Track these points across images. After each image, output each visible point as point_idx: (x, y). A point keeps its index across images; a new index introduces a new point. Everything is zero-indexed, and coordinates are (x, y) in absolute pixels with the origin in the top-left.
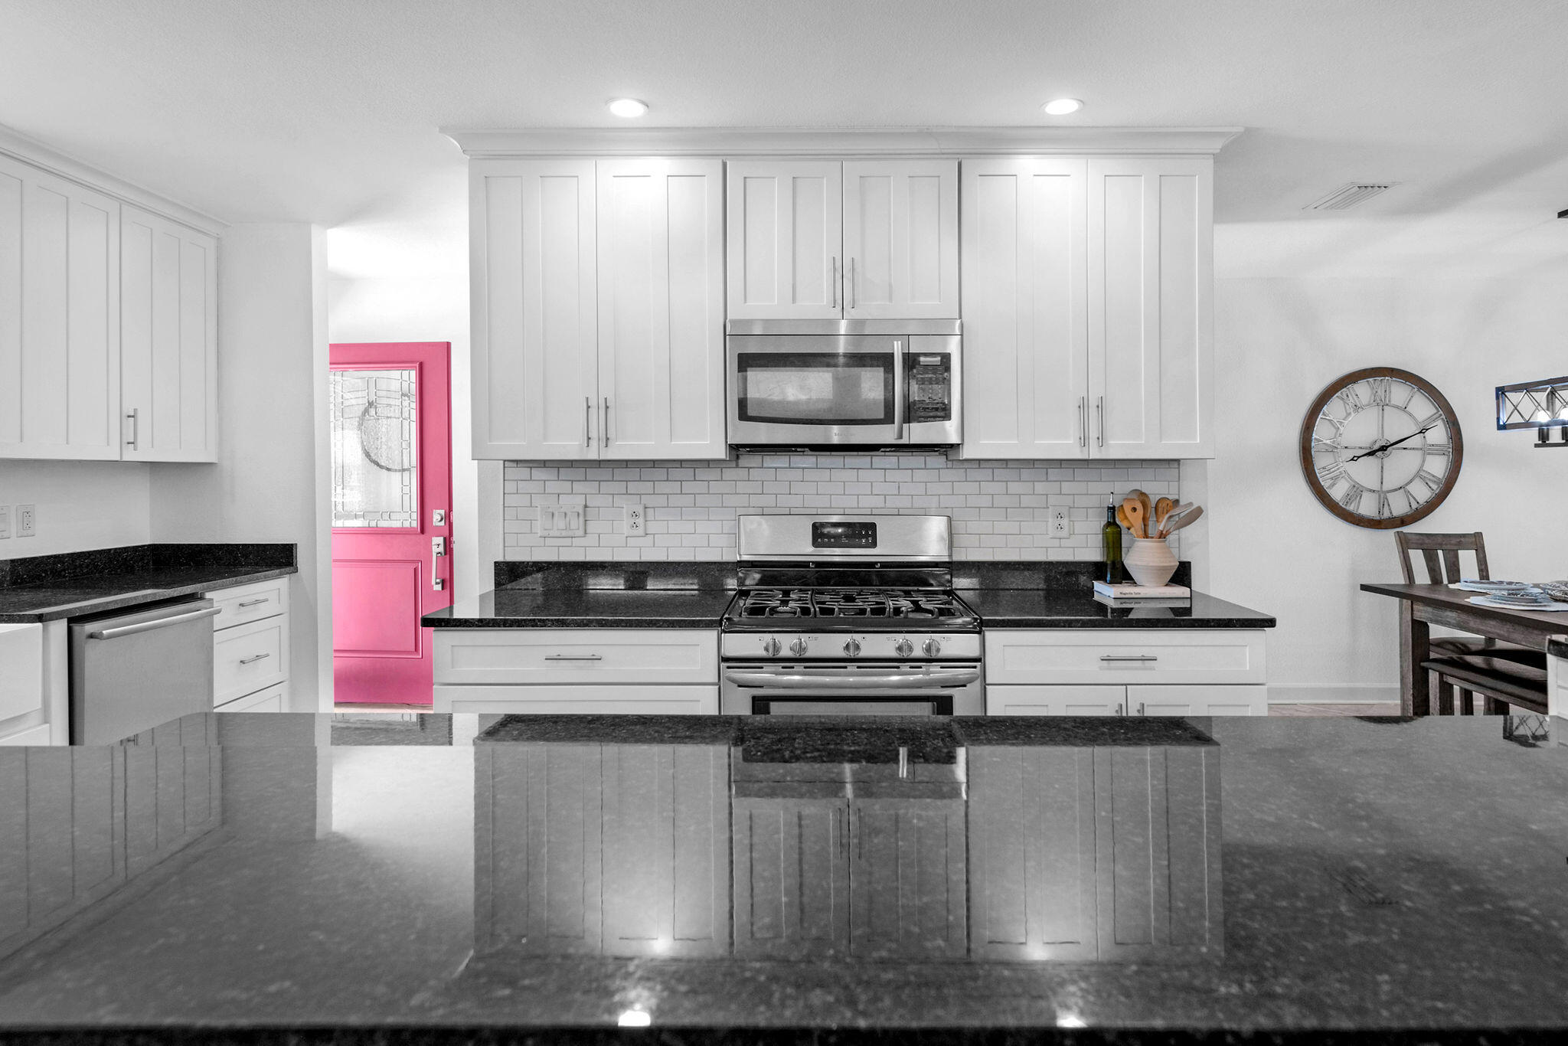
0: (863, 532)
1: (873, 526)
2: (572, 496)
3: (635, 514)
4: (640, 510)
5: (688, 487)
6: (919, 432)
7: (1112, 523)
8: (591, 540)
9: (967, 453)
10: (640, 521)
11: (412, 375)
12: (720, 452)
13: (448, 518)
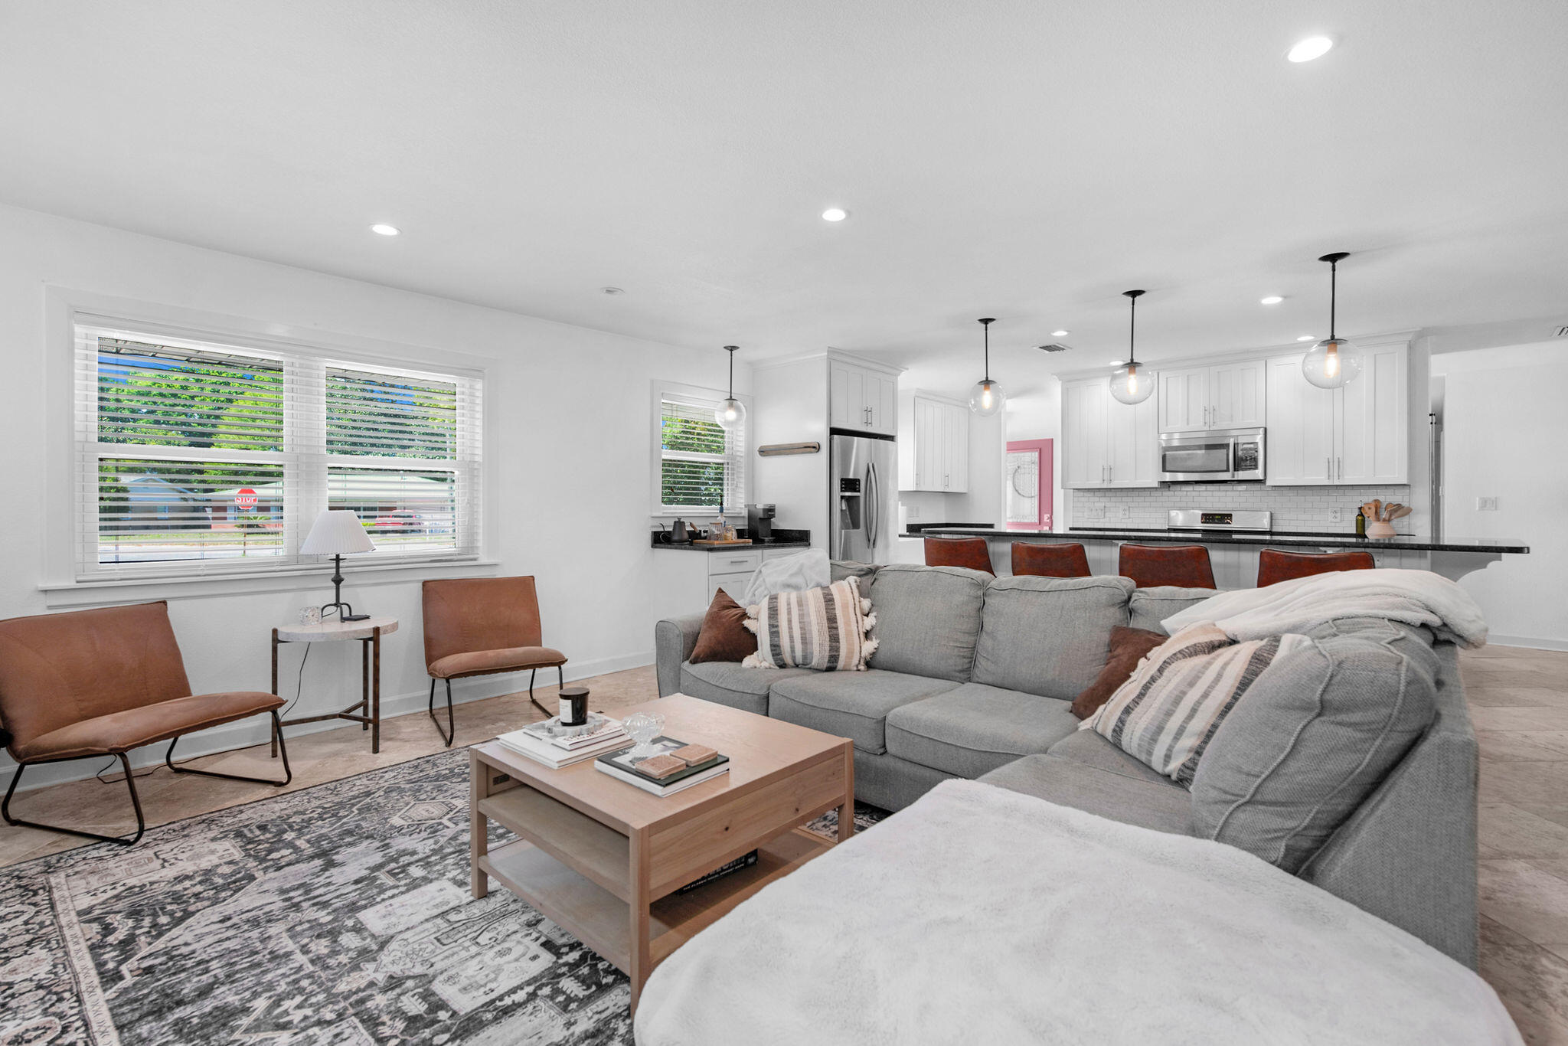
0: (1225, 517)
1: (1231, 515)
2: (1099, 502)
3: (1124, 510)
4: (1127, 508)
5: (1147, 499)
6: (1242, 475)
7: (1361, 515)
8: (1107, 520)
9: (1269, 483)
10: (1127, 513)
11: (1036, 454)
12: (1156, 485)
13: (1051, 518)
